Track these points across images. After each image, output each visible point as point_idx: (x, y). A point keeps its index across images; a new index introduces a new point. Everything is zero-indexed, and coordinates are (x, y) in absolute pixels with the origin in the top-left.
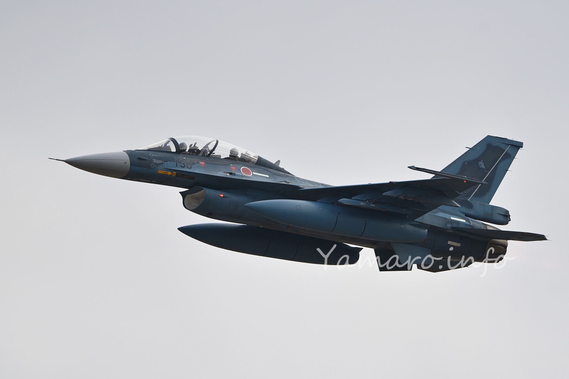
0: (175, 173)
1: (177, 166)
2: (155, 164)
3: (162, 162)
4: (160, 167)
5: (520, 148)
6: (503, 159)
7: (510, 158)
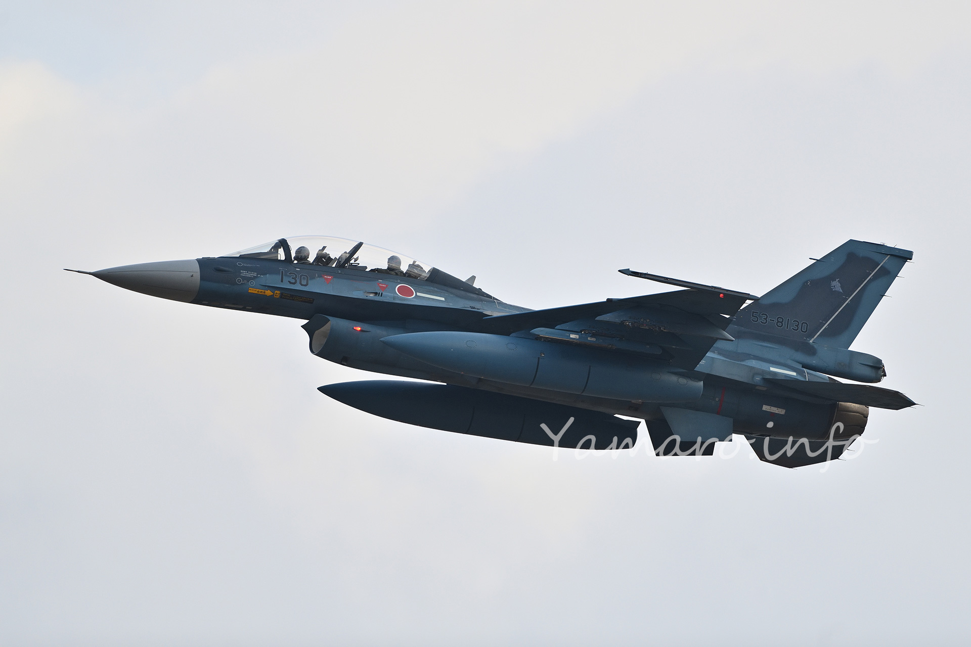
0: (279, 292)
1: (282, 281)
2: (244, 278)
3: (257, 275)
4: (254, 283)
5: (908, 260)
6: (875, 277)
7: (888, 276)
